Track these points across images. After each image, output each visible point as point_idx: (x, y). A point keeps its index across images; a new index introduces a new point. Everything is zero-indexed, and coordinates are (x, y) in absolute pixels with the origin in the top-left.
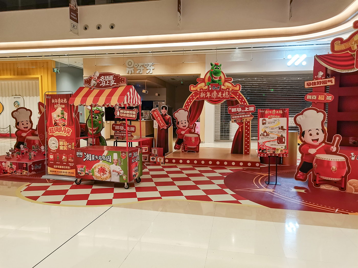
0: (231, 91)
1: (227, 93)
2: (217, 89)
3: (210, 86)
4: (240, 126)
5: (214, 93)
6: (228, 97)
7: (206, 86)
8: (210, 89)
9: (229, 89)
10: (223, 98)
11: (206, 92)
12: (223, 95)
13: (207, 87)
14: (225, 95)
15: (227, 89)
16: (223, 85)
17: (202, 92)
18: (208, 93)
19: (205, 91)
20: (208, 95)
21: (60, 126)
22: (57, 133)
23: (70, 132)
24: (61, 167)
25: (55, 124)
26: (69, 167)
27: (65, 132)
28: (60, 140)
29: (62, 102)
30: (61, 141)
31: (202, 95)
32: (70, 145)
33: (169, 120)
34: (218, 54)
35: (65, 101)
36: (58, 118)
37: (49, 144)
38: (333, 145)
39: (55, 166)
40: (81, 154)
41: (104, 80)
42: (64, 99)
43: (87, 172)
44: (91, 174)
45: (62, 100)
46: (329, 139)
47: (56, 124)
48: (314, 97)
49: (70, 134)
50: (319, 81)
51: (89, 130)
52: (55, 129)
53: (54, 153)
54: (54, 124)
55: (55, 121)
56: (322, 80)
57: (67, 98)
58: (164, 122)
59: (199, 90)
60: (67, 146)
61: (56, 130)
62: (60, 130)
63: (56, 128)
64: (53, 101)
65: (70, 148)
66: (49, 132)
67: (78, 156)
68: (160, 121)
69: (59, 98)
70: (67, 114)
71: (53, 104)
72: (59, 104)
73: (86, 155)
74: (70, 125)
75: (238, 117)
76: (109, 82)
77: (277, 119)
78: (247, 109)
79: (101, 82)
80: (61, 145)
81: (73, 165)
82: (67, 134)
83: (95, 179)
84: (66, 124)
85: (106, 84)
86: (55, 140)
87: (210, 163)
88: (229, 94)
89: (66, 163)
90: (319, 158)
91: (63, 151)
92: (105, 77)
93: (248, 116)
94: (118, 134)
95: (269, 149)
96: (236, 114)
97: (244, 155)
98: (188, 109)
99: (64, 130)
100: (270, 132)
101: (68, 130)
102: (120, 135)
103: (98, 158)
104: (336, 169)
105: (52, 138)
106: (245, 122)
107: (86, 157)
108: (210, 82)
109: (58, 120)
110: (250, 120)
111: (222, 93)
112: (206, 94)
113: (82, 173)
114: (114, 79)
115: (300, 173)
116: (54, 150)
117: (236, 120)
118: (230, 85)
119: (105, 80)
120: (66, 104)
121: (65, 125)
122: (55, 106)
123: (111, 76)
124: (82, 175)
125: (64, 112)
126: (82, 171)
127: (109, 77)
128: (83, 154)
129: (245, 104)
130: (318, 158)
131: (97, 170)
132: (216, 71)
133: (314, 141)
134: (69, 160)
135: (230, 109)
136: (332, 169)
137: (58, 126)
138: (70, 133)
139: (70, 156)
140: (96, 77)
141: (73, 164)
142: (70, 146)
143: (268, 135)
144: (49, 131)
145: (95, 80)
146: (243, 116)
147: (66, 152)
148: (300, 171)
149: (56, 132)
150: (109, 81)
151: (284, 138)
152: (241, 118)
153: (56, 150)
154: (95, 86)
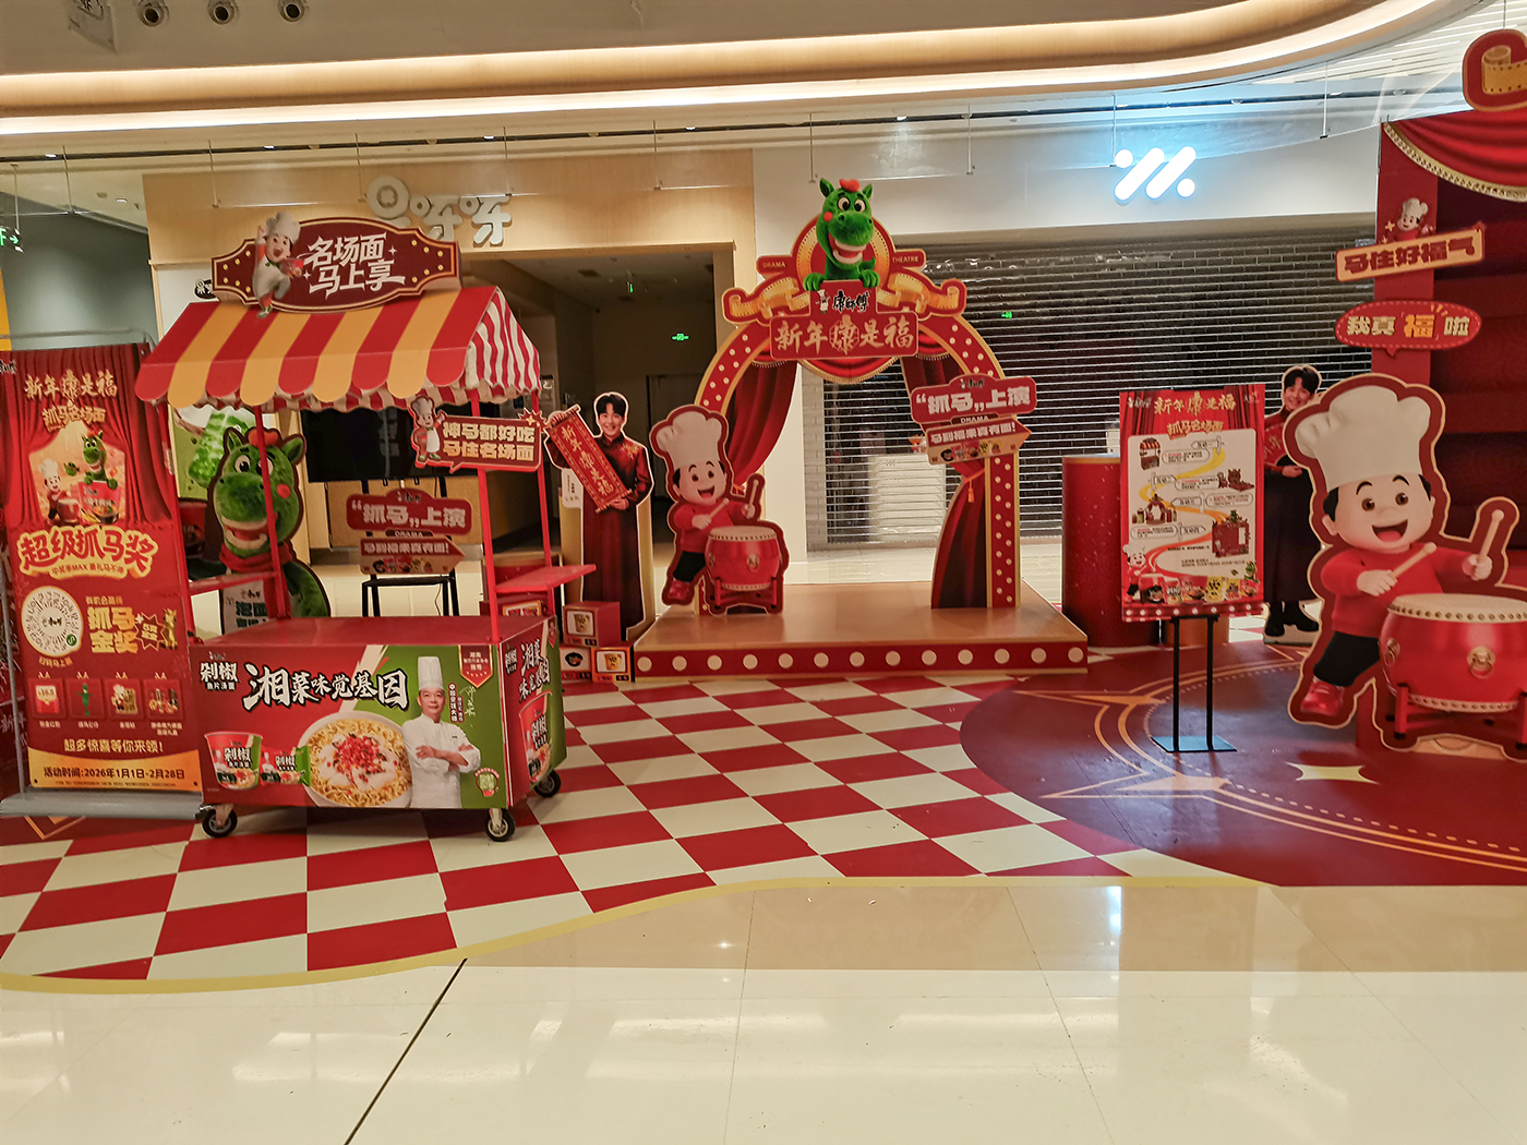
0: (921, 316)
1: (903, 323)
2: (857, 309)
3: (821, 293)
4: (970, 480)
5: (841, 327)
6: (907, 341)
7: (802, 291)
8: (824, 307)
9: (913, 306)
10: (887, 350)
11: (804, 324)
12: (886, 332)
13: (806, 299)
14: (897, 334)
15: (902, 305)
16: (885, 288)
17: (785, 323)
18: (812, 326)
19: (800, 320)
20: (816, 336)
21: (86, 526)
22: (70, 566)
23: (148, 555)
24: (105, 746)
25: (51, 515)
26: (153, 746)
27: (115, 559)
28: (89, 600)
29: (87, 388)
30: (94, 606)
31: (787, 337)
32: (152, 622)
33: (636, 464)
34: (818, 147)
35: (106, 383)
36: (67, 483)
37: (25, 624)
38: (1475, 548)
39: (69, 745)
40: (229, 671)
41: (333, 263)
42: (101, 374)
43: (268, 768)
44: (294, 776)
45: (87, 379)
46: (1459, 519)
47: (60, 514)
48: (1384, 325)
49: (148, 565)
50: (1404, 245)
51: (228, 535)
52: (55, 542)
53: (60, 674)
54: (45, 514)
55: (55, 498)
56: (1420, 242)
57: (117, 367)
58: (611, 473)
59: (768, 314)
60: (134, 630)
61: (61, 546)
62: (88, 545)
63: (60, 537)
64: (32, 388)
65: (154, 643)
66: (23, 558)
67: (210, 686)
68: (594, 472)
69: (70, 373)
70: (119, 455)
71: (33, 404)
72: (70, 403)
73: (255, 678)
74: (143, 517)
75: (960, 435)
76: (362, 272)
77: (1211, 436)
78: (1000, 399)
79: (316, 273)
80: (96, 630)
81: (175, 733)
82: (129, 566)
83: (320, 800)
84: (120, 510)
85: (345, 281)
86: (60, 602)
87: (857, 659)
88: (912, 330)
89: (133, 725)
90: (1410, 612)
91: (114, 662)
92: (336, 242)
93: (1006, 428)
94: (380, 548)
95: (1173, 585)
96: (949, 423)
97: (990, 614)
98: (719, 405)
99: (108, 542)
100: (1177, 503)
101: (133, 546)
102: (393, 548)
103: (328, 690)
104: (1492, 662)
105: (44, 590)
106: (992, 459)
107: (259, 685)
108: (819, 276)
109: (69, 493)
110: (1013, 447)
111: (880, 327)
112: (805, 331)
113: (242, 776)
114: (387, 256)
115: (1317, 686)
116: (59, 659)
117: (948, 451)
118: (917, 287)
119: (340, 260)
120: (114, 401)
121: (112, 518)
122: (48, 415)
123: (372, 237)
124: (241, 784)
125: (107, 447)
126: (237, 762)
127: (359, 242)
128: (242, 671)
129: (990, 373)
130: (1407, 614)
131: (327, 752)
132: (849, 221)
133: (1384, 534)
134: (153, 705)
135: (918, 401)
136: (1470, 661)
137: (73, 525)
138: (146, 560)
139: (159, 684)
140: (280, 246)
141: (174, 725)
142: (154, 628)
143: (1168, 516)
144: (24, 553)
145: (276, 259)
146: (983, 431)
147: (135, 666)
148: (1315, 680)
149: (62, 557)
150: (363, 266)
151: (1246, 525)
152: (973, 442)
153: (71, 655)
154: (280, 295)
